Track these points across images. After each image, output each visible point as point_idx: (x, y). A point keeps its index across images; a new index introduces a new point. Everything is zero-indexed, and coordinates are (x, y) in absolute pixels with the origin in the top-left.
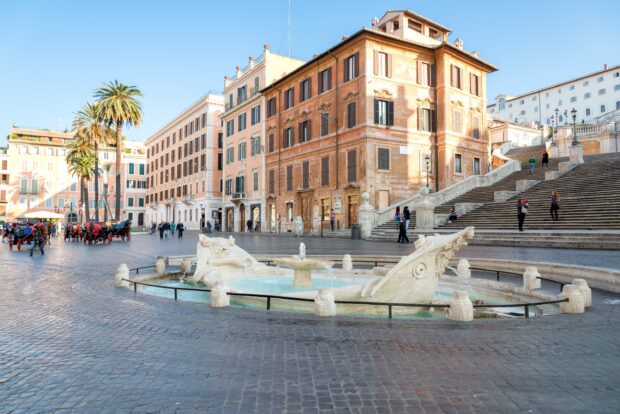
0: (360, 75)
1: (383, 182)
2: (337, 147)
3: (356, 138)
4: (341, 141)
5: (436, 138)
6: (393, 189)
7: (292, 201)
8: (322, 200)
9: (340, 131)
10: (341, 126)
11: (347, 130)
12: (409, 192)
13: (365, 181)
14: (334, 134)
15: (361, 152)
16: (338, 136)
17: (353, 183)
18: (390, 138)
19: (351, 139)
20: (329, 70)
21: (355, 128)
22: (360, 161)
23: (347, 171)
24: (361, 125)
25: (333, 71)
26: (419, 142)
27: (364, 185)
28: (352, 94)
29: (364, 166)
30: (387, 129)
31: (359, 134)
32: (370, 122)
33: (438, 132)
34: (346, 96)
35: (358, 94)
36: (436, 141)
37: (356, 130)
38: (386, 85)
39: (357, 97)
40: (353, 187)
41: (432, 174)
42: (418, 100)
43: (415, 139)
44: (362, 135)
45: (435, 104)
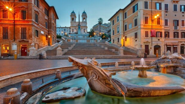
0: (29, 2)
1: (37, 41)
2: (14, 25)
3: (27, 24)
4: (17, 23)
5: (49, 31)
6: (39, 43)
9: (16, 19)
11: (21, 19)
12: (43, 45)
13: (32, 40)
15: (29, 29)
16: (15, 21)
17: (25, 40)
18: (39, 27)
19: (23, 23)
21: (25, 20)
22: (29, 32)
23: (20, 35)
24: (29, 20)
26: (45, 31)
27: (31, 41)
28: (24, 7)
29: (31, 34)
30: (38, 24)
31: (28, 23)
32: (34, 20)
33: (49, 30)
34: (20, 7)
35: (27, 8)
36: (49, 32)
37: (26, 21)
38: (38, 10)
39: (27, 9)
40: (25, 41)
41: (48, 41)
42: (45, 19)
43: (44, 30)
44: (30, 23)
45: (48, 22)
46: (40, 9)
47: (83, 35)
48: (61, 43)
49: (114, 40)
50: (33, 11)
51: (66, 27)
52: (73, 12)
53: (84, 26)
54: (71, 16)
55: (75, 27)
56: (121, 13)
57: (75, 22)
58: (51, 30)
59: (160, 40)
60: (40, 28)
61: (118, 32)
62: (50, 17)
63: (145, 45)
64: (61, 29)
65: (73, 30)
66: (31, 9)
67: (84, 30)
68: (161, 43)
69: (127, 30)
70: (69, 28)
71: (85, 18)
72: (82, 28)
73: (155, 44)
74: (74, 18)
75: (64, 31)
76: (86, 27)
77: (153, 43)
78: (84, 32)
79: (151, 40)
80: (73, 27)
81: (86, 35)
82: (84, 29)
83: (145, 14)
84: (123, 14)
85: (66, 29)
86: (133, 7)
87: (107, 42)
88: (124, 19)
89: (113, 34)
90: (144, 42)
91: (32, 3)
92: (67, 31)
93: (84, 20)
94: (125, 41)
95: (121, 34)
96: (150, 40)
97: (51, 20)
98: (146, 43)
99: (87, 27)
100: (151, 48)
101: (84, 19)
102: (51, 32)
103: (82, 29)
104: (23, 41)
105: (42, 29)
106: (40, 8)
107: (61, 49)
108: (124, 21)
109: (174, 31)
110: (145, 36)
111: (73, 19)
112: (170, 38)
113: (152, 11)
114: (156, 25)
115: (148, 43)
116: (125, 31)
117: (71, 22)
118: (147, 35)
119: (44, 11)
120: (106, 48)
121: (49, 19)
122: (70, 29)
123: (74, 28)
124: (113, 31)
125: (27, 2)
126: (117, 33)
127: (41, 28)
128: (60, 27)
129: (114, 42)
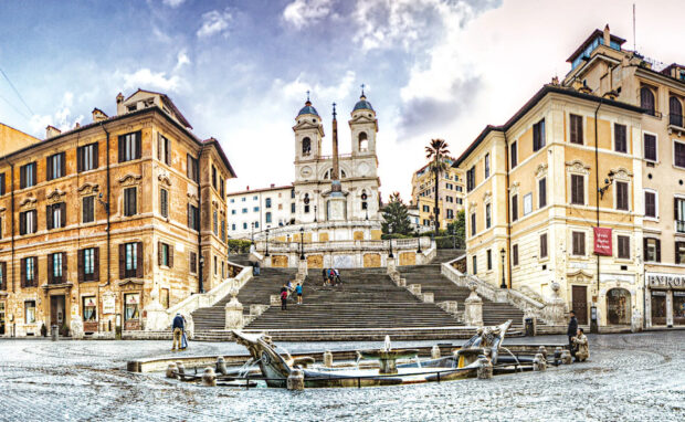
0: (144, 158)
1: (164, 280)
2: (109, 237)
3: (139, 228)
4: (114, 230)
5: (199, 237)
6: (172, 287)
7: (35, 299)
8: (84, 298)
9: (112, 219)
10: (115, 213)
11: (124, 218)
13: (150, 278)
14: (105, 221)
15: (145, 245)
16: (109, 224)
17: (133, 280)
18: (171, 230)
19: (129, 229)
20: (96, 145)
21: (134, 217)
24: (144, 214)
25: (102, 147)
26: (189, 239)
27: (150, 281)
28: (131, 177)
29: (150, 260)
30: (168, 221)
31: (143, 224)
32: (156, 212)
33: (202, 231)
34: (121, 178)
35: (141, 178)
36: (200, 241)
37: (138, 219)
38: (168, 174)
39: (138, 182)
40: (134, 284)
41: (197, 274)
42: (188, 195)
43: (186, 236)
44: (147, 225)
45: (199, 202)
46: (175, 166)
47: (354, 227)
48: (246, 275)
49: (475, 257)
50: (155, 182)
51: (273, 189)
52: (308, 108)
53: (364, 179)
54: (295, 129)
55: (319, 183)
56: (495, 141)
57: (318, 159)
58: (207, 232)
59: (629, 268)
60: (172, 233)
61: (488, 225)
62: (203, 183)
63: (573, 286)
64: (250, 197)
65: (307, 200)
66: (150, 180)
67: (364, 196)
68: (631, 279)
69: (520, 219)
70: (289, 192)
71: (370, 132)
72: (355, 184)
73: (609, 283)
74: (314, 138)
75: (264, 210)
76: (374, 183)
77: (602, 278)
78: (364, 206)
79: (596, 267)
80: (307, 183)
81: (367, 223)
82: (360, 193)
83: (571, 162)
84: (507, 148)
85: (274, 196)
86: (534, 126)
87: (447, 265)
88: (511, 171)
89: (474, 233)
90: (569, 276)
91: (150, 160)
92: (280, 206)
93: (365, 144)
94: (513, 267)
95: (497, 232)
96: (590, 268)
97: (207, 194)
98: (575, 279)
99: (378, 179)
100: (595, 299)
101: (363, 136)
102: (207, 240)
103: (353, 193)
104: (130, 283)
105: (179, 233)
106: (174, 161)
107: (240, 305)
108: (508, 177)
109: (677, 239)
110: (571, 251)
111: (306, 144)
112: (662, 263)
113: (596, 152)
114: (614, 210)
115: (586, 279)
116: (512, 223)
117: (298, 162)
118: (578, 247)
119: (184, 168)
120: (429, 298)
121: (202, 190)
122: (293, 196)
123: (310, 190)
124: (473, 216)
125: (140, 157)
126: (487, 230)
127: (176, 232)
128: (245, 190)
129: (475, 273)
